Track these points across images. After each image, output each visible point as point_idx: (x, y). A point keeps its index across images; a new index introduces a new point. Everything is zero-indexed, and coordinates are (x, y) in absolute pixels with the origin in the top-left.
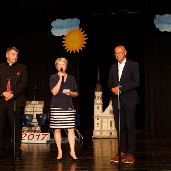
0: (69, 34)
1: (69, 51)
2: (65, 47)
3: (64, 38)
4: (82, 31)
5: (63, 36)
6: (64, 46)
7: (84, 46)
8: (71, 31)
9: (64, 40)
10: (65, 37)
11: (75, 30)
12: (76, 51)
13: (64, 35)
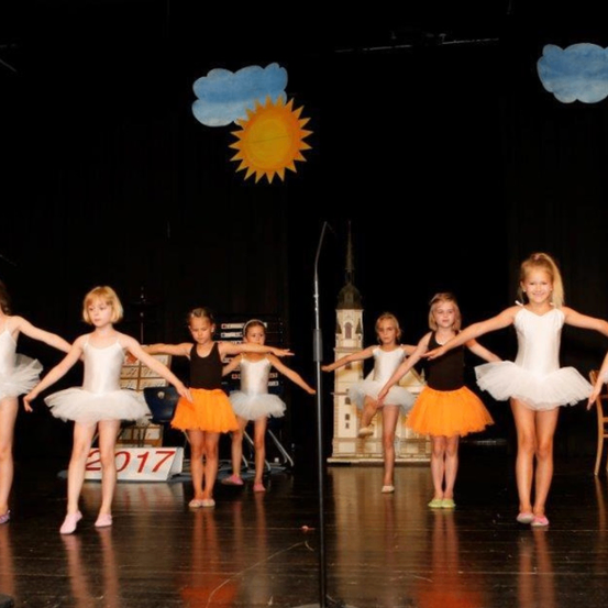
0: (253, 118)
1: (254, 175)
2: (239, 162)
3: (235, 133)
4: (295, 108)
5: (233, 126)
6: (235, 158)
7: (302, 158)
8: (260, 109)
9: (236, 139)
10: (239, 128)
11: (270, 106)
12: (276, 176)
13: (237, 123)
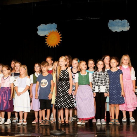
0: (50, 34)
1: (50, 46)
2: (47, 43)
3: (46, 37)
4: (58, 32)
5: (46, 36)
7: (60, 43)
8: (51, 32)
9: (46, 39)
10: (47, 36)
11: (53, 32)
12: (54, 46)
13: (46, 35)
